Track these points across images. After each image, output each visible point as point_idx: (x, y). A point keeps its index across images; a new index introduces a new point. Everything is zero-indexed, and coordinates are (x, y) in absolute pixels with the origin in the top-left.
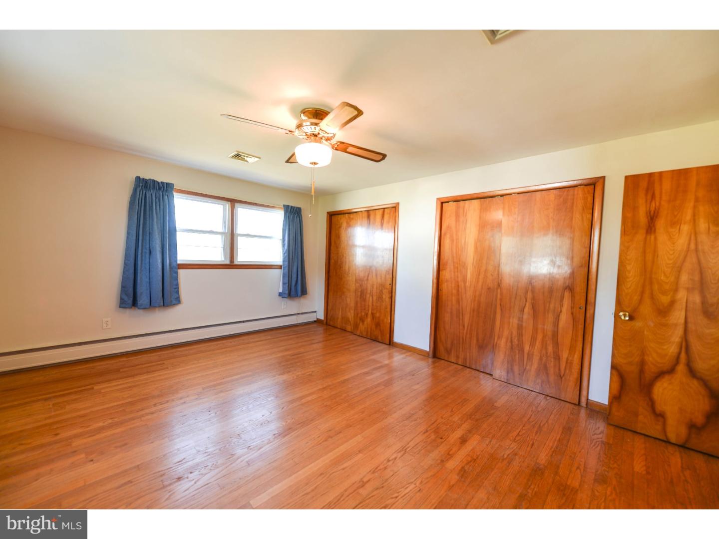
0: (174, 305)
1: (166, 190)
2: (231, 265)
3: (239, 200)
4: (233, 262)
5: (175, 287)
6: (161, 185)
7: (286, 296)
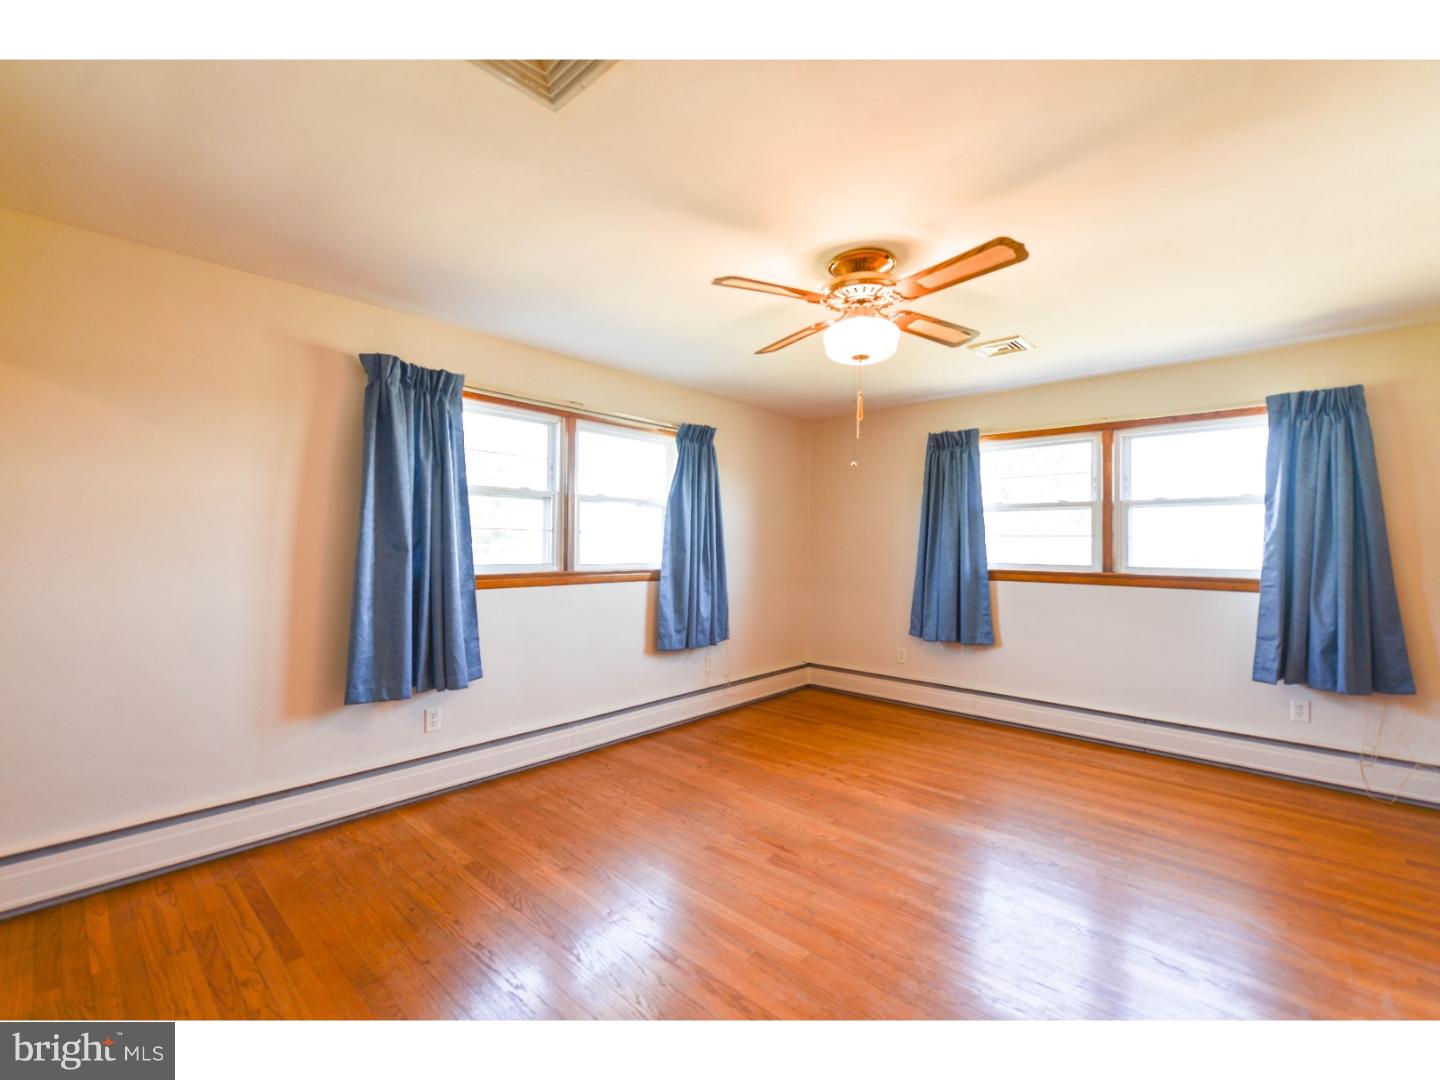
0: (981, 644)
1: (967, 443)
2: (1108, 576)
3: (1123, 422)
4: (1111, 570)
5: (984, 612)
6: (957, 437)
7: (1274, 676)
